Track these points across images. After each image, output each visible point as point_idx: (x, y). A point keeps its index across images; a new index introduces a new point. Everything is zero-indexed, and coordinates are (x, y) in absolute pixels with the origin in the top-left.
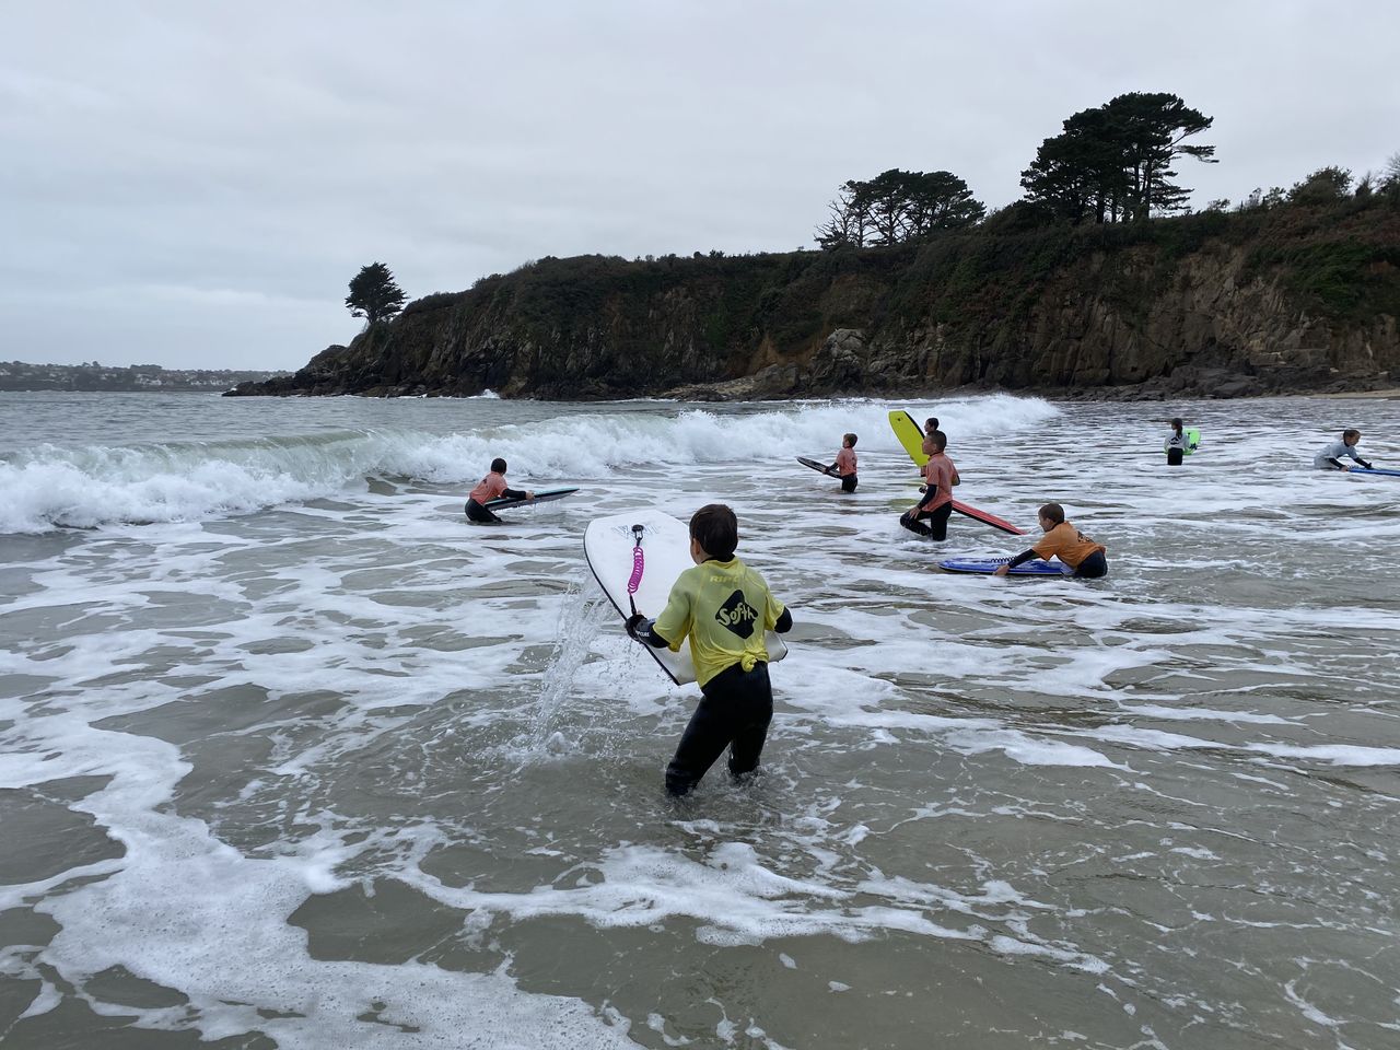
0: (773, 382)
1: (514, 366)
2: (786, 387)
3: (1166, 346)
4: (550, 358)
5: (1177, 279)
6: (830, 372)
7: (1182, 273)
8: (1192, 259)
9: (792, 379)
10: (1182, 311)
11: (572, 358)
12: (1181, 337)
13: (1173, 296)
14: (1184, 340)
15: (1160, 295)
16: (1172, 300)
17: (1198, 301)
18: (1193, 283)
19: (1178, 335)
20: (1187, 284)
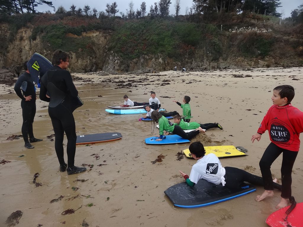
3: (16, 60)
5: (18, 37)
7: (20, 34)
8: (23, 30)
10: (20, 48)
12: (21, 58)
13: (17, 43)
14: (22, 59)
15: (12, 42)
16: (17, 44)
17: (26, 45)
18: (24, 39)
19: (20, 57)
20: (22, 39)
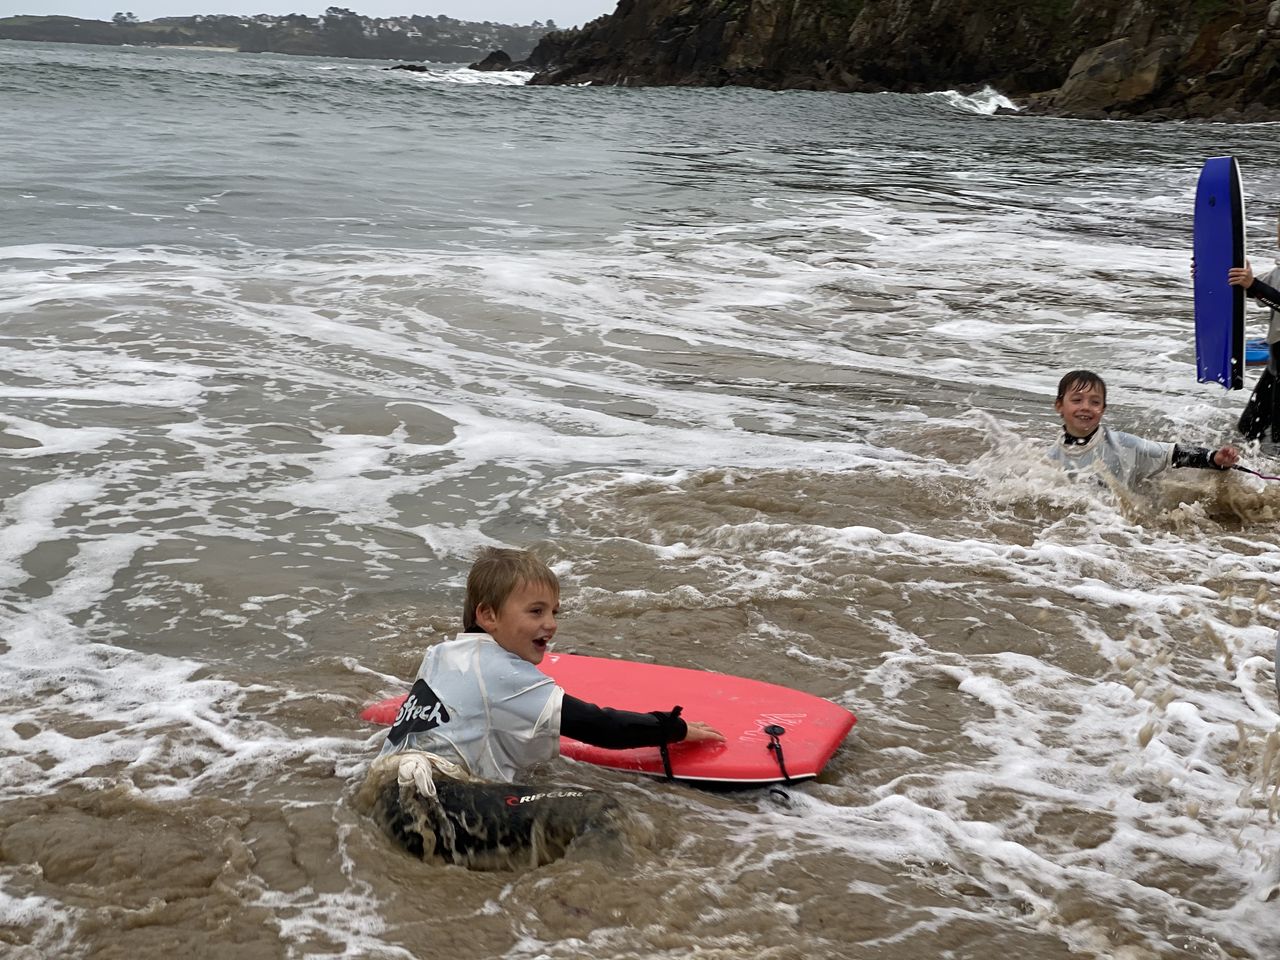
0: (1104, 80)
1: (741, 31)
2: (1134, 92)
4: (817, 20)
6: (1242, 63)
9: (1150, 77)
11: (865, 19)
